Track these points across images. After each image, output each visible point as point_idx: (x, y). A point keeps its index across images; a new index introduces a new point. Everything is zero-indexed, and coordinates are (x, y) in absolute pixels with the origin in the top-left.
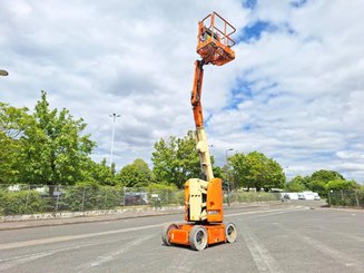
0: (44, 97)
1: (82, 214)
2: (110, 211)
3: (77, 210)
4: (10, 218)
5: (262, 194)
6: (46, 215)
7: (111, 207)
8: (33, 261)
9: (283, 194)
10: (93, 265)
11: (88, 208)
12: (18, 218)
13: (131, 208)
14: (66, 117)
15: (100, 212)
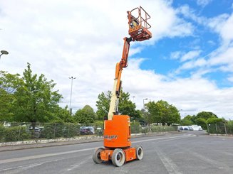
0: (29, 67)
1: (53, 140)
2: (71, 139)
3: (51, 138)
4: (9, 143)
5: (166, 127)
6: (32, 142)
7: (72, 136)
8: (32, 169)
9: (179, 127)
10: (69, 170)
11: (58, 136)
12: (13, 143)
13: (84, 137)
14: (43, 79)
15: (65, 139)
